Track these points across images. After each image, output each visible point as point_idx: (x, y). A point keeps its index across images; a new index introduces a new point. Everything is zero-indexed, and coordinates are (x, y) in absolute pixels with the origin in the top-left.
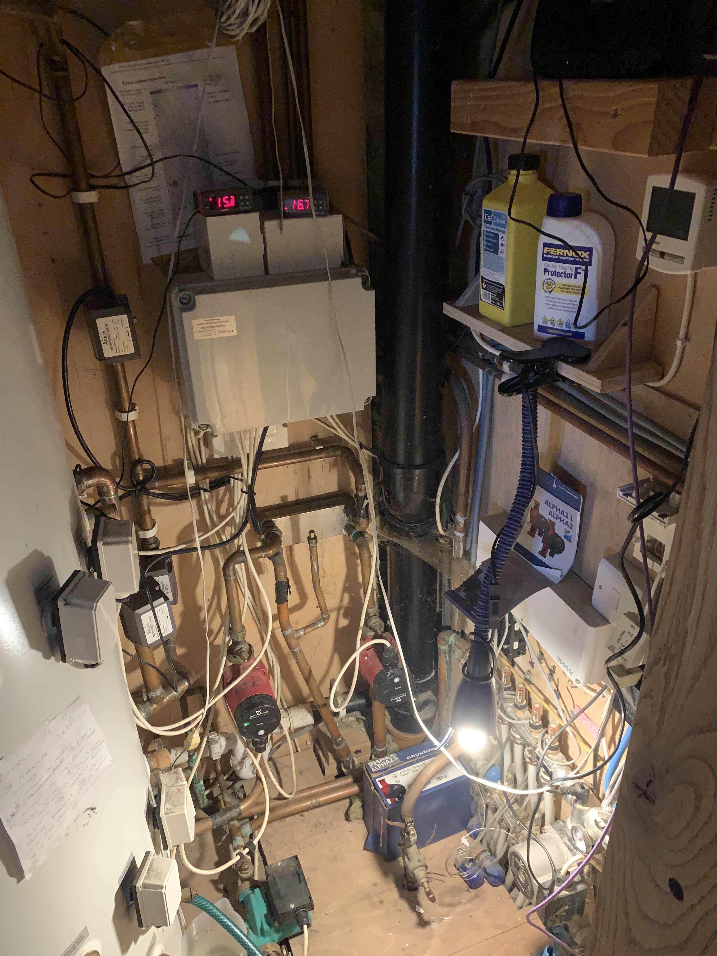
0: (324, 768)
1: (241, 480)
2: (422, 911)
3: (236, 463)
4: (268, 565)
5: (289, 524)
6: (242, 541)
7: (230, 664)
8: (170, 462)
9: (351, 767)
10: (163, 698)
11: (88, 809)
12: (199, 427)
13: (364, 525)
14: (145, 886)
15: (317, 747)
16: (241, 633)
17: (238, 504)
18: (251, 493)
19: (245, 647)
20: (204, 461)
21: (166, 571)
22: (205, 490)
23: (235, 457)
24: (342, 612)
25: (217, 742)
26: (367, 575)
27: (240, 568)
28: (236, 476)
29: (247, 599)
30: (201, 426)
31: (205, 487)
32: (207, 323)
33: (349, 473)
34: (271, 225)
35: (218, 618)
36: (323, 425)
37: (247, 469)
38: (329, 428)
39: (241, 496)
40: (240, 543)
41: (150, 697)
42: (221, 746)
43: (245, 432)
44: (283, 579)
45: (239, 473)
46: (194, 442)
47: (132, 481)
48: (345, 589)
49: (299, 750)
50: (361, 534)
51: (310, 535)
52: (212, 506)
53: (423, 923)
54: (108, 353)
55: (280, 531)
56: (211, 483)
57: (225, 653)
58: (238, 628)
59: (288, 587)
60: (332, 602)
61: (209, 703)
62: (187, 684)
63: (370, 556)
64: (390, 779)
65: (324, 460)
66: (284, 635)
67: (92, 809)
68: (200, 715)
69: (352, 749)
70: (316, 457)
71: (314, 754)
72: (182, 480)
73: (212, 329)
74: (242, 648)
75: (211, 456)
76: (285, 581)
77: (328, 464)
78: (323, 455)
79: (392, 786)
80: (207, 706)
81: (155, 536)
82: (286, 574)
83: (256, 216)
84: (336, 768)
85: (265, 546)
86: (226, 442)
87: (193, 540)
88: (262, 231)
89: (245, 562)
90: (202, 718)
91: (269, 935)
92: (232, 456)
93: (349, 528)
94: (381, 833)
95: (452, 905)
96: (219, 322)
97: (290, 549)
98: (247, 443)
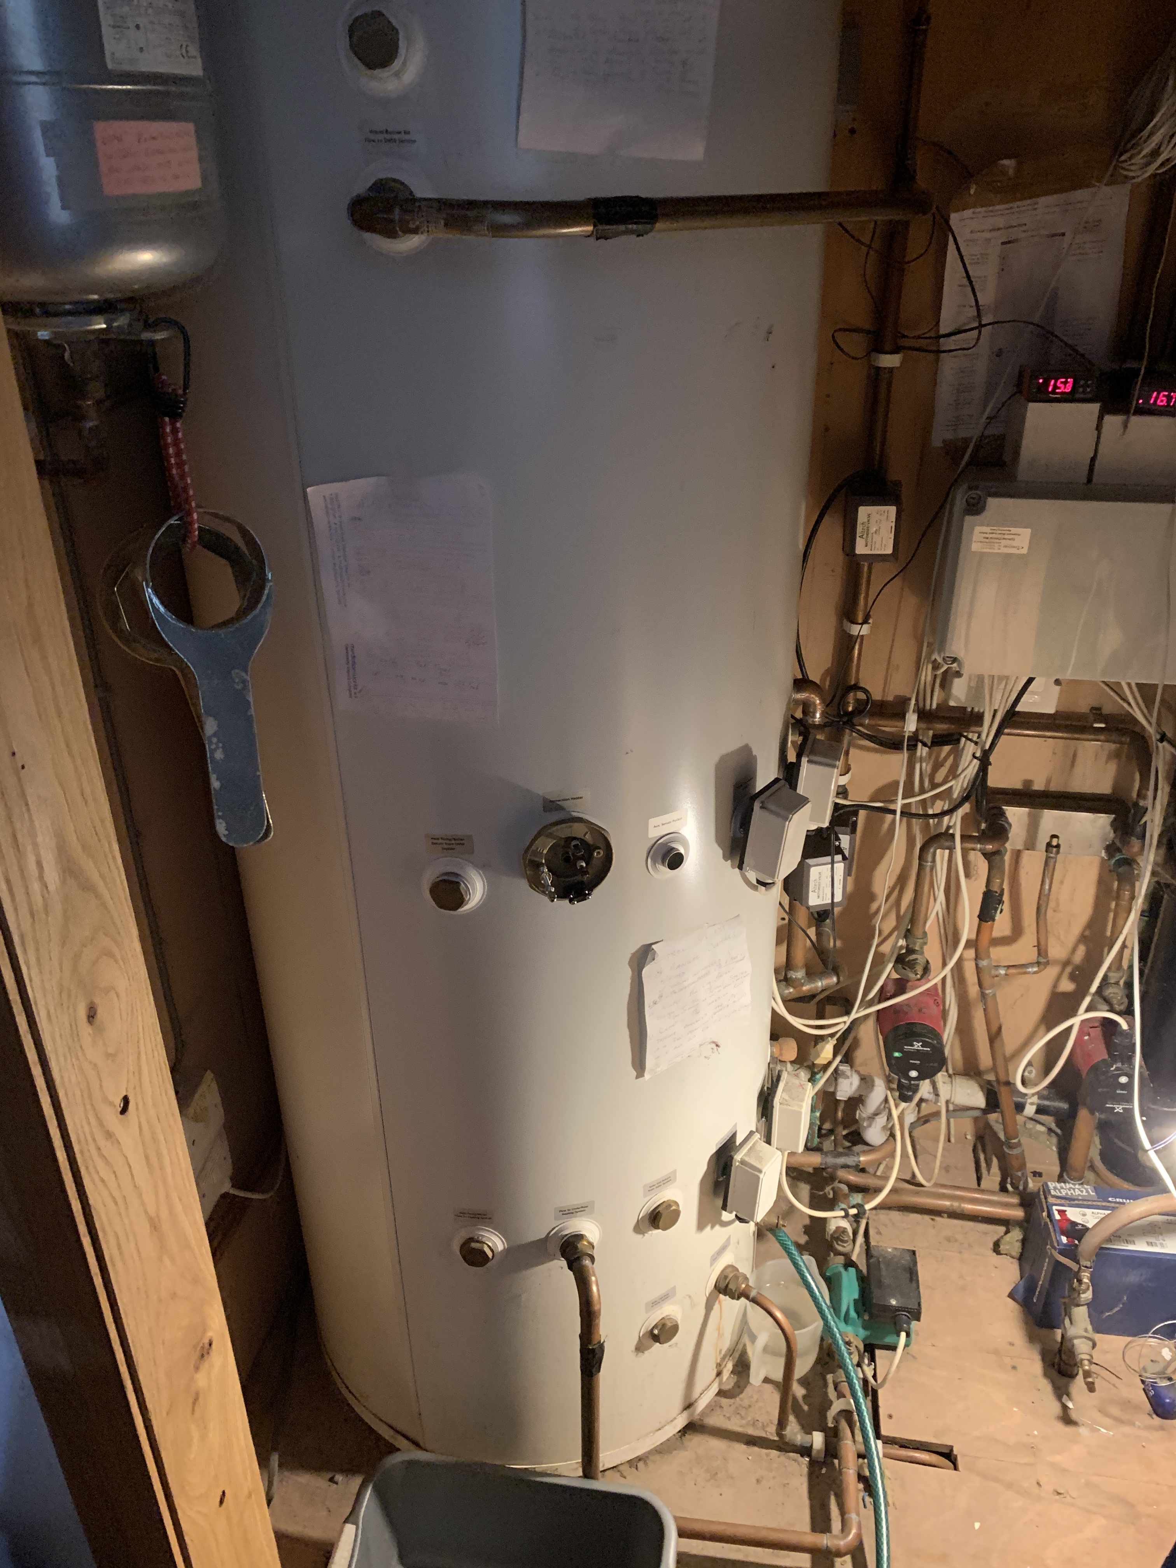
0: (981, 1174)
1: (976, 743)
2: (1070, 1405)
3: (977, 719)
4: (982, 866)
5: (1025, 819)
6: (955, 822)
7: (895, 976)
8: (890, 698)
9: (1021, 1188)
10: (802, 985)
11: (714, 1042)
12: (944, 659)
13: (1136, 849)
14: (743, 1162)
15: (979, 1147)
16: (921, 941)
17: (963, 771)
18: (984, 761)
19: (921, 961)
20: (934, 706)
21: (849, 829)
22: (925, 744)
23: (976, 710)
24: (1069, 969)
25: (848, 1077)
26: (1120, 922)
27: (941, 856)
28: (970, 736)
29: (937, 907)
30: (947, 659)
31: (925, 740)
32: (993, 533)
33: (1134, 773)
34: (1113, 421)
35: (893, 917)
36: (1112, 693)
37: (987, 731)
38: (1121, 702)
39: (971, 762)
40: (951, 824)
41: (789, 977)
42: (851, 1084)
43: (1001, 678)
44: (995, 888)
45: (976, 732)
46: (929, 678)
47: (839, 708)
48: (1083, 938)
49: (953, 1140)
50: (1129, 862)
51: (1051, 841)
52: (927, 767)
53: (1067, 1419)
54: (861, 549)
55: (1010, 825)
56: (934, 736)
57: (894, 959)
58: (918, 933)
59: (1001, 902)
60: (1057, 951)
61: (857, 1012)
62: (835, 979)
63: (1133, 897)
64: (1073, 1214)
65: (1102, 746)
66: (977, 965)
67: (717, 1046)
68: (841, 1023)
69: (1031, 1166)
70: (1092, 737)
71: (972, 1155)
72: (899, 724)
73: (997, 541)
74: (917, 959)
75: (946, 700)
76: (999, 892)
77: (1106, 752)
78: (1102, 737)
79: (1074, 1224)
80: (854, 1015)
81: (844, 785)
82: (1002, 883)
83: (1095, 408)
84: (998, 1182)
85: (984, 837)
86: (970, 688)
87: (894, 801)
88: (1099, 427)
89: (952, 849)
90: (843, 1027)
91: (854, 1324)
92: (973, 708)
93: (1111, 849)
94: (1040, 1283)
95: (1119, 1421)
96: (1008, 534)
97: (1017, 854)
98: (998, 696)
